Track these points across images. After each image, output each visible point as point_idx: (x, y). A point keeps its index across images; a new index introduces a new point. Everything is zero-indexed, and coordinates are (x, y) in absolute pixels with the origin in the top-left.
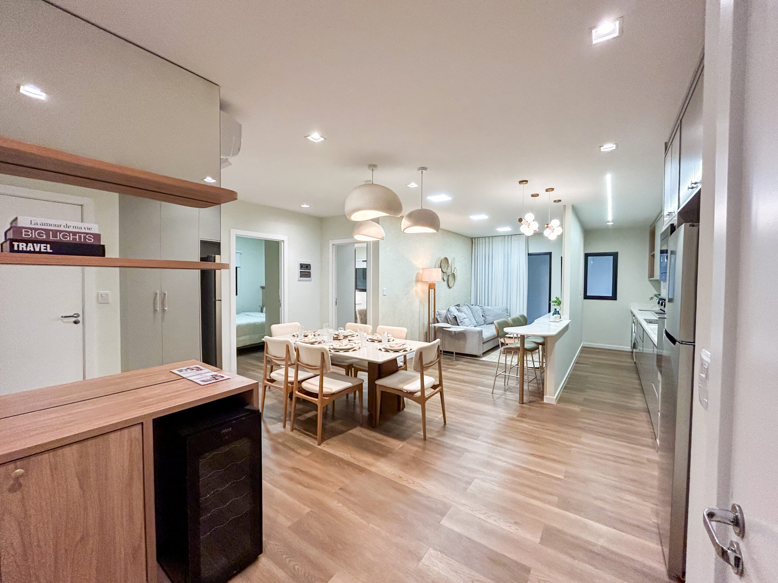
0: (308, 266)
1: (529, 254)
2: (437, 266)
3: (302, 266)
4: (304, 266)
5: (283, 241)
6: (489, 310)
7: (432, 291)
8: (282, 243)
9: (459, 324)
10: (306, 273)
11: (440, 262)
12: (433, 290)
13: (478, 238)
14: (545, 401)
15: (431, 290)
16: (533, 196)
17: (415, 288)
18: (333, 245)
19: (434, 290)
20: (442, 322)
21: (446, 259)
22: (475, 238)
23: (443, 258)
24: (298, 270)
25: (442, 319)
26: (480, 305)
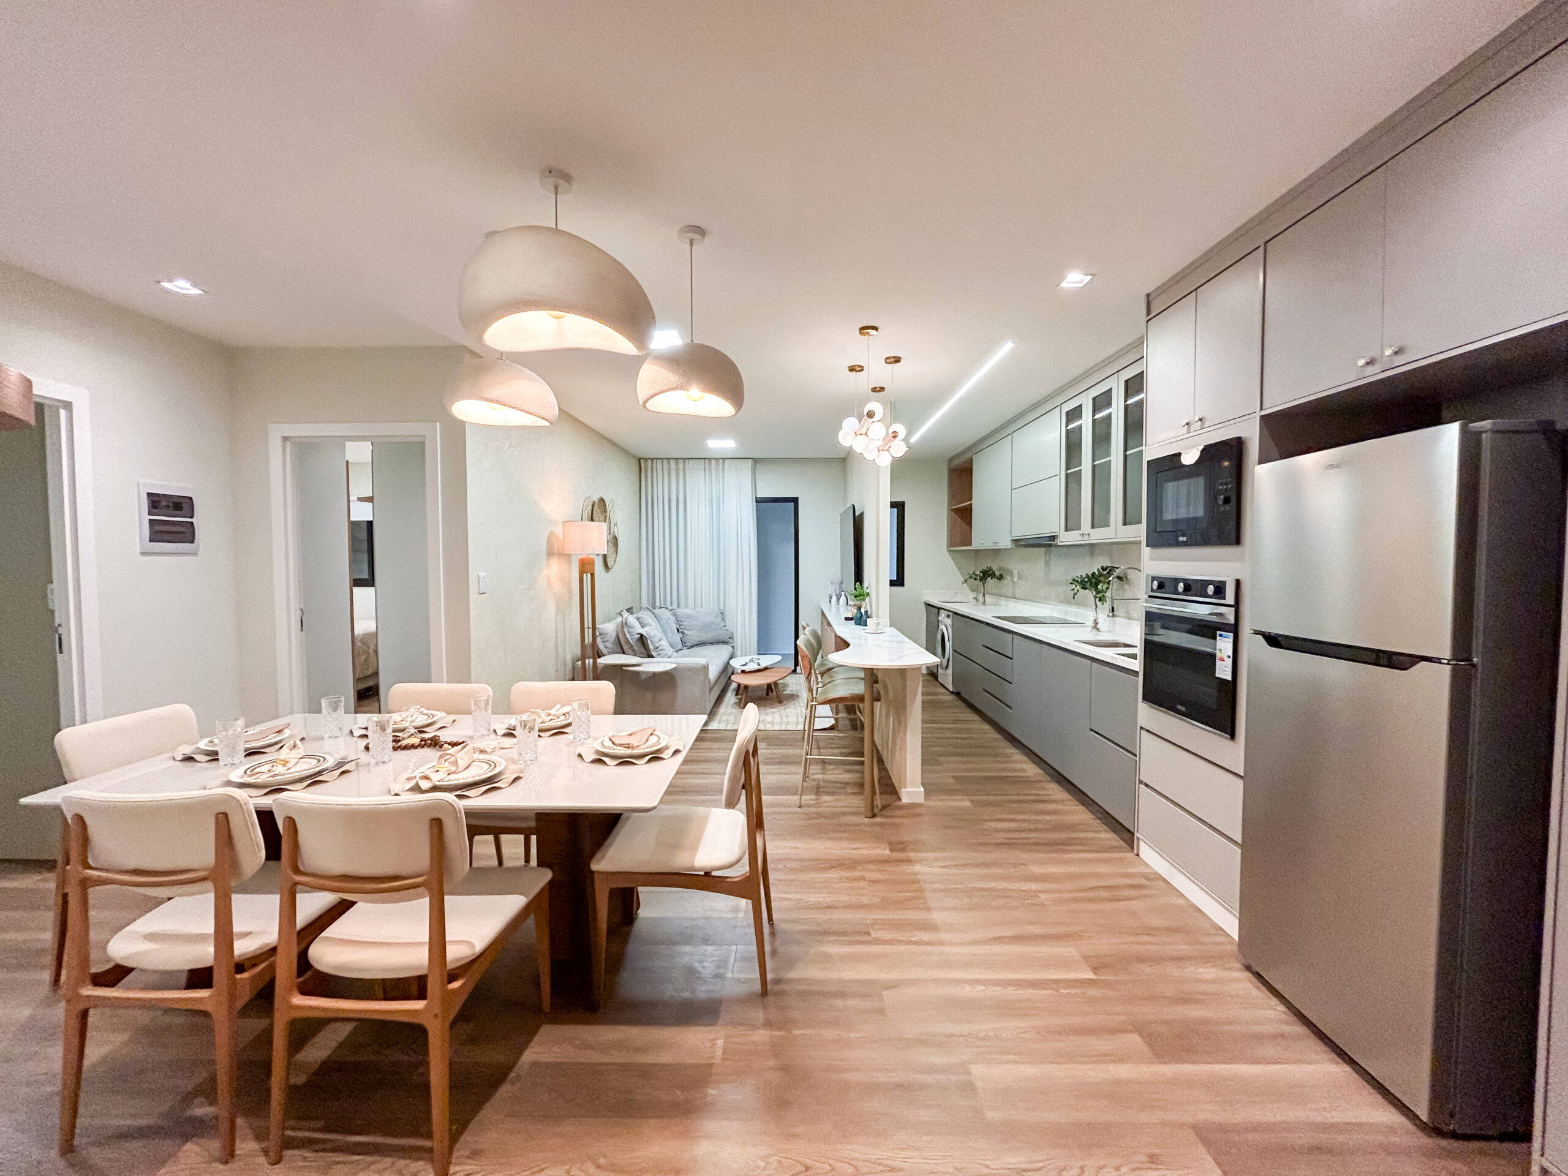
0: (181, 505)
1: (759, 501)
2: (585, 516)
3: (155, 502)
4: (164, 503)
5: (68, 406)
6: (690, 617)
7: (587, 578)
8: (63, 413)
9: (654, 654)
10: (175, 529)
11: (590, 508)
12: (589, 575)
13: (652, 459)
14: (905, 800)
15: (585, 575)
16: (852, 369)
17: (545, 572)
18: (285, 439)
19: (592, 575)
20: (609, 653)
21: (602, 500)
22: (646, 460)
23: (596, 498)
24: (139, 518)
25: (609, 644)
26: (670, 608)
